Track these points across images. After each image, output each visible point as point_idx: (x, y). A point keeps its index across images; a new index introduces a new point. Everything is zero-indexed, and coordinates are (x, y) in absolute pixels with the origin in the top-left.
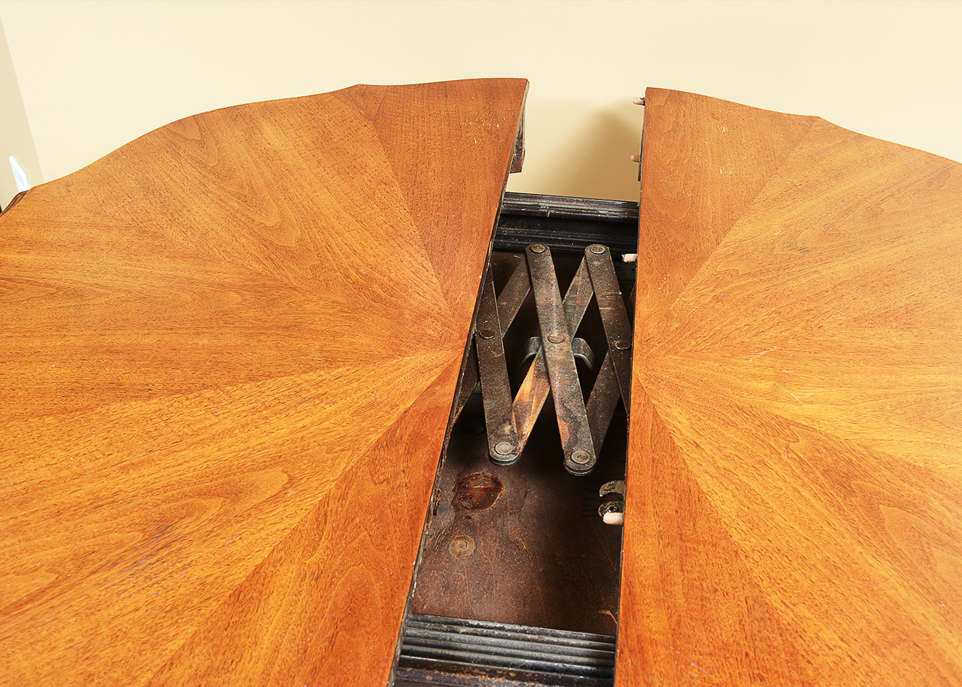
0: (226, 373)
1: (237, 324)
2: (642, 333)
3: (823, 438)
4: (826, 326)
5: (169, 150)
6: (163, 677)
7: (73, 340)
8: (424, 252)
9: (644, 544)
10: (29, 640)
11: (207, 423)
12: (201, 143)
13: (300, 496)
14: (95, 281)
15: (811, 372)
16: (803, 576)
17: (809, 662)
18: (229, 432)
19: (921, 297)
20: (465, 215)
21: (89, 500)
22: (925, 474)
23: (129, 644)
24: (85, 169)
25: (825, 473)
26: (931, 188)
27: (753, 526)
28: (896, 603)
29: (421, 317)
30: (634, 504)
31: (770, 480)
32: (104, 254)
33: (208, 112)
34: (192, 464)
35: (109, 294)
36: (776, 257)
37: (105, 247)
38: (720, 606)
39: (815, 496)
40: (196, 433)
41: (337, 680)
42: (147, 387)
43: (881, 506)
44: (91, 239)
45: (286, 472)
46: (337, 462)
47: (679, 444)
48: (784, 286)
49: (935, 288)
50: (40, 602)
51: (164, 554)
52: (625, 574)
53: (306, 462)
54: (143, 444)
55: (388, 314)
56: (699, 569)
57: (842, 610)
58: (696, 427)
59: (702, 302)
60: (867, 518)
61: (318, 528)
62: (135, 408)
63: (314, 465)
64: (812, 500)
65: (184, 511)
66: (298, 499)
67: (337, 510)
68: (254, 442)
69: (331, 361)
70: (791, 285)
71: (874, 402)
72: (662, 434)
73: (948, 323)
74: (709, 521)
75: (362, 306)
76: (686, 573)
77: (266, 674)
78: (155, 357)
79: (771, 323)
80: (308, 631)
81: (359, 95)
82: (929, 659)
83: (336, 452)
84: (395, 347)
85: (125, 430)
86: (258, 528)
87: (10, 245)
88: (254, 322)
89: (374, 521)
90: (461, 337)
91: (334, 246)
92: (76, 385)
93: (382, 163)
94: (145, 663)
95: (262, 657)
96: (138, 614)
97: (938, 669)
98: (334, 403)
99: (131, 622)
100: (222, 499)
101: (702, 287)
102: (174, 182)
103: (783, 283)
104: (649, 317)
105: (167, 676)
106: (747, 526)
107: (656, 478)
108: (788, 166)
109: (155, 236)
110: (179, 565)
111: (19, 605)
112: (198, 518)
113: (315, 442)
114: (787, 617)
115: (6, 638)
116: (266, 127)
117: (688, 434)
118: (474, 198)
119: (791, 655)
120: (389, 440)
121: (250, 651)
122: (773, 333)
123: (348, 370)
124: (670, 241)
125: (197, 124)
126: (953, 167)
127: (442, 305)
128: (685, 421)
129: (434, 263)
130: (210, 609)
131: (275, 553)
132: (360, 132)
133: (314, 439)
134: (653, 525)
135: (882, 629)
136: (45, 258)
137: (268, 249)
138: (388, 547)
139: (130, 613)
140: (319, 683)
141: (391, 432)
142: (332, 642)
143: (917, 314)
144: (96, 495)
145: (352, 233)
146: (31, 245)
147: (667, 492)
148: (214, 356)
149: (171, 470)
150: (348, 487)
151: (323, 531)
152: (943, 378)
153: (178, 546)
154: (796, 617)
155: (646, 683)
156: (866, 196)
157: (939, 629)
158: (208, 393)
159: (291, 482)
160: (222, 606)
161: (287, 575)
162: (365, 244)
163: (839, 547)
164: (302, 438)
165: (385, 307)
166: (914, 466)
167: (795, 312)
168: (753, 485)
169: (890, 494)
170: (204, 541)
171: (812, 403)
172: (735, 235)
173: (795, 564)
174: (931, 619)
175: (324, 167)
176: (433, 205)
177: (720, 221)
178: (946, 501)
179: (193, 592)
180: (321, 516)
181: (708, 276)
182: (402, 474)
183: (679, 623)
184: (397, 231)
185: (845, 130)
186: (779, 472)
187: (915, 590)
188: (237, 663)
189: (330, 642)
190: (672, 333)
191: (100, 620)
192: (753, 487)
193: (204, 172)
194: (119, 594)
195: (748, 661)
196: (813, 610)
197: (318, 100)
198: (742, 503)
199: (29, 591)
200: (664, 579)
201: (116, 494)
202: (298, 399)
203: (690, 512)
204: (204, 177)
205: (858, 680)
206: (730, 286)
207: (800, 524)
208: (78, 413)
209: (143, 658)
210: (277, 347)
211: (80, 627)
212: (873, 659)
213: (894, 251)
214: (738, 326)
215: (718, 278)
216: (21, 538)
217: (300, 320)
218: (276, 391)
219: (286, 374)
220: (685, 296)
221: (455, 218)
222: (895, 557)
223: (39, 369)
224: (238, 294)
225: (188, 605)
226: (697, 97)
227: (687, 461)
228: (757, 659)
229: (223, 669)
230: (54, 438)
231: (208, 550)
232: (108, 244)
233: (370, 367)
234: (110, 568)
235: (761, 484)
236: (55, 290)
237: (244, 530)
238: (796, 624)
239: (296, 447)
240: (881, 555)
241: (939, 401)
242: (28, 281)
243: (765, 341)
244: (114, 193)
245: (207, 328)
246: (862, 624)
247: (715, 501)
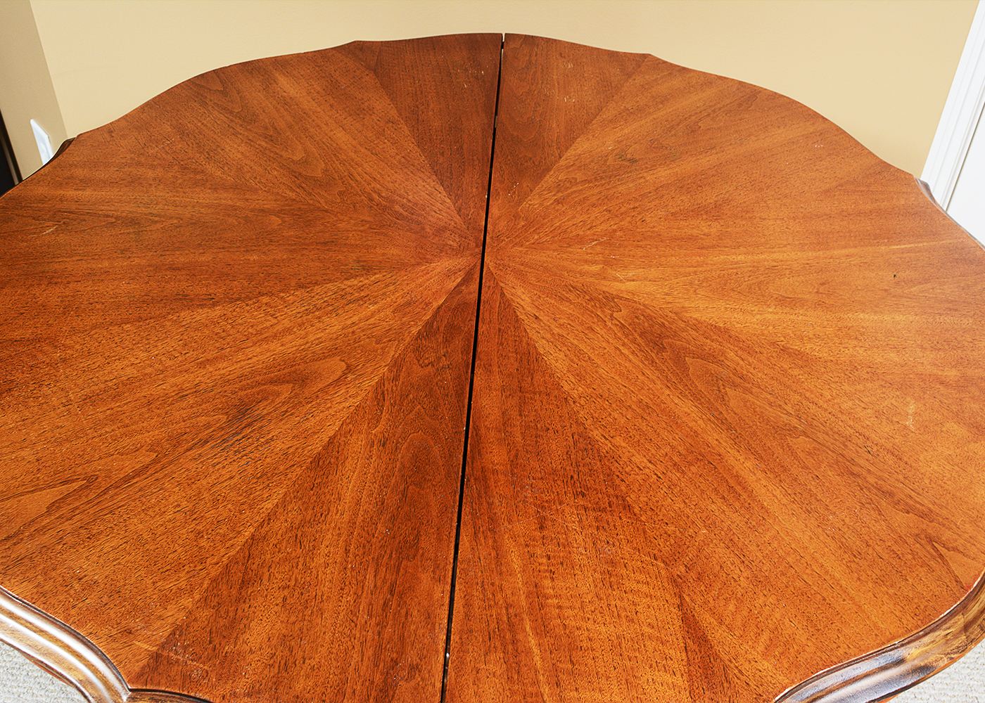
0: (277, 282)
1: (281, 242)
2: (493, 231)
3: (642, 307)
4: (648, 220)
5: (196, 99)
6: (263, 531)
7: (137, 261)
8: (434, 177)
9: (489, 396)
10: (141, 507)
11: (268, 324)
12: (224, 93)
13: (359, 379)
14: (149, 211)
15: (634, 256)
16: (620, 415)
17: (622, 480)
18: (288, 331)
19: (728, 195)
20: (465, 146)
21: (174, 391)
22: (724, 333)
23: (229, 506)
24: (123, 118)
25: (642, 335)
26: (741, 109)
27: (580, 377)
28: (695, 432)
29: (440, 231)
30: (482, 366)
31: (596, 342)
32: (153, 188)
33: (226, 67)
34: (260, 357)
35: (164, 221)
36: (609, 166)
37: (152, 183)
38: (551, 441)
39: (633, 353)
40: (260, 333)
41: (413, 524)
42: (210, 297)
43: (687, 358)
44: (139, 176)
45: (343, 361)
46: (386, 350)
47: (521, 317)
48: (615, 190)
49: (740, 188)
50: (145, 476)
51: (249, 432)
52: (473, 421)
53: (360, 351)
54: (214, 343)
55: (412, 229)
56: (534, 413)
57: (651, 440)
58: (536, 304)
59: (545, 204)
60: (674, 368)
61: (378, 404)
62: (202, 315)
63: (367, 354)
64: (630, 356)
65: (259, 397)
66: (357, 382)
67: (392, 390)
68: (311, 338)
69: (368, 269)
70: (620, 188)
71: (685, 278)
72: (507, 310)
73: (749, 215)
74: (544, 376)
75: (388, 223)
76: (523, 417)
77: (352, 523)
78: (213, 272)
79: (603, 219)
80: (382, 487)
81: (357, 49)
82: (720, 473)
83: (384, 343)
84: (421, 256)
85: (196, 332)
86: (326, 407)
87: (66, 183)
88: (295, 240)
89: (426, 396)
90: (477, 246)
91: (355, 175)
92: (146, 297)
93: (386, 105)
94: (246, 520)
95: (346, 510)
96: (233, 482)
97: (727, 480)
98: (376, 303)
99: (228, 488)
100: (292, 385)
101: (545, 193)
102: (206, 126)
103: (615, 187)
104: (499, 217)
105: (267, 529)
106: (575, 378)
107: (502, 344)
108: (623, 94)
109: (196, 172)
110: (263, 440)
111: (127, 479)
112: (273, 401)
113: (364, 335)
114: (606, 447)
115: (120, 507)
116: (280, 78)
117: (529, 309)
118: (471, 132)
119: (608, 475)
120: (428, 331)
121: (336, 505)
122: (604, 227)
123: (384, 276)
124: (520, 156)
125: (218, 77)
126: (760, 92)
127: (457, 220)
128: (527, 299)
129: (445, 186)
130: (295, 474)
131: (344, 427)
132: (363, 80)
133: (364, 333)
134: (497, 381)
135: (683, 452)
136: (100, 193)
137: (298, 179)
138: (440, 416)
139: (226, 480)
140: (399, 528)
141: (429, 324)
142: (404, 493)
143: (724, 208)
144: (179, 386)
145: (370, 163)
146: (85, 183)
147: (510, 355)
148: (266, 269)
149: (242, 363)
150: (399, 371)
151: (383, 406)
152: (743, 258)
153: (259, 425)
154: (613, 446)
155: (488, 503)
156: (686, 116)
157: (729, 450)
158: (265, 299)
159: (349, 369)
160: (305, 471)
161: (358, 443)
162: (383, 173)
163: (650, 391)
164: (353, 332)
165: (408, 223)
166: (715, 326)
167: (623, 209)
168: (582, 346)
169: (694, 349)
170: (281, 420)
171: (633, 281)
172: (575, 150)
173: (614, 406)
174: (724, 443)
175: (337, 110)
176: (436, 139)
177: (563, 140)
178: (740, 352)
179: (278, 461)
180: (379, 394)
181: (551, 183)
182: (444, 358)
183: (516, 456)
184: (409, 161)
185: (671, 64)
186: (604, 336)
187: (712, 422)
188: (326, 516)
189: (403, 495)
190: (519, 229)
191: (201, 487)
192: (582, 348)
193: (231, 117)
194: (214, 466)
195: (573, 482)
196: (627, 440)
197: (323, 54)
198: (572, 361)
199: (133, 467)
200: (505, 423)
201: (197, 385)
202: (344, 301)
203: (529, 369)
204: (232, 121)
205: (662, 492)
206: (569, 191)
207: (619, 375)
208: (152, 321)
209: (243, 517)
210: (319, 259)
211: (184, 495)
212: (675, 476)
213: (708, 159)
214: (575, 223)
215: (559, 185)
216: (119, 425)
217: (336, 237)
218: (324, 295)
219: (330, 281)
220: (530, 200)
221: (457, 149)
222: (696, 397)
223: (111, 286)
224: (278, 217)
225: (275, 472)
226: (548, 40)
227: (528, 331)
228: (580, 480)
229: (314, 521)
230: (134, 342)
231: (286, 427)
232: (154, 179)
233: (403, 273)
234: (203, 446)
235: (588, 345)
236: (114, 220)
237: (314, 409)
238: (613, 452)
239: (349, 340)
240: (686, 396)
241: (738, 276)
242: (88, 213)
243: (597, 233)
244: (153, 137)
245: (255, 246)
246: (668, 449)
247: (550, 360)
